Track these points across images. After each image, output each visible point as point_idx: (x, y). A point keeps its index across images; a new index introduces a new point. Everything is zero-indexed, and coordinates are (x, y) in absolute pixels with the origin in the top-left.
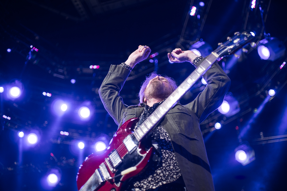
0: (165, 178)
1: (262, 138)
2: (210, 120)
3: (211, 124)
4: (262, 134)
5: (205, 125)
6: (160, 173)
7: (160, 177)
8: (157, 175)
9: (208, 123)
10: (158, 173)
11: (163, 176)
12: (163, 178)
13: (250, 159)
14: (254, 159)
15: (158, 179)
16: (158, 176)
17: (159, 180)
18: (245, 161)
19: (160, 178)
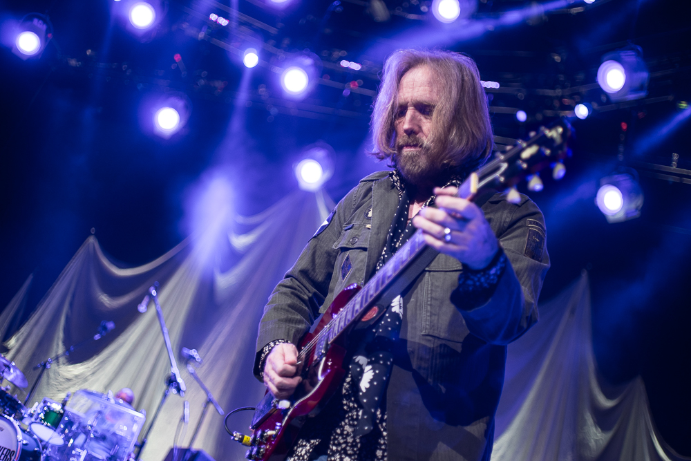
0: (353, 450)
1: (674, 168)
2: (567, 92)
3: (567, 101)
4: (675, 157)
5: (551, 98)
6: (348, 435)
7: (345, 443)
8: (342, 434)
9: (560, 98)
10: (345, 432)
11: (350, 444)
12: (348, 448)
13: (627, 214)
14: (637, 214)
15: (339, 444)
16: (343, 438)
17: (339, 449)
18: (616, 214)
19: (344, 446)
